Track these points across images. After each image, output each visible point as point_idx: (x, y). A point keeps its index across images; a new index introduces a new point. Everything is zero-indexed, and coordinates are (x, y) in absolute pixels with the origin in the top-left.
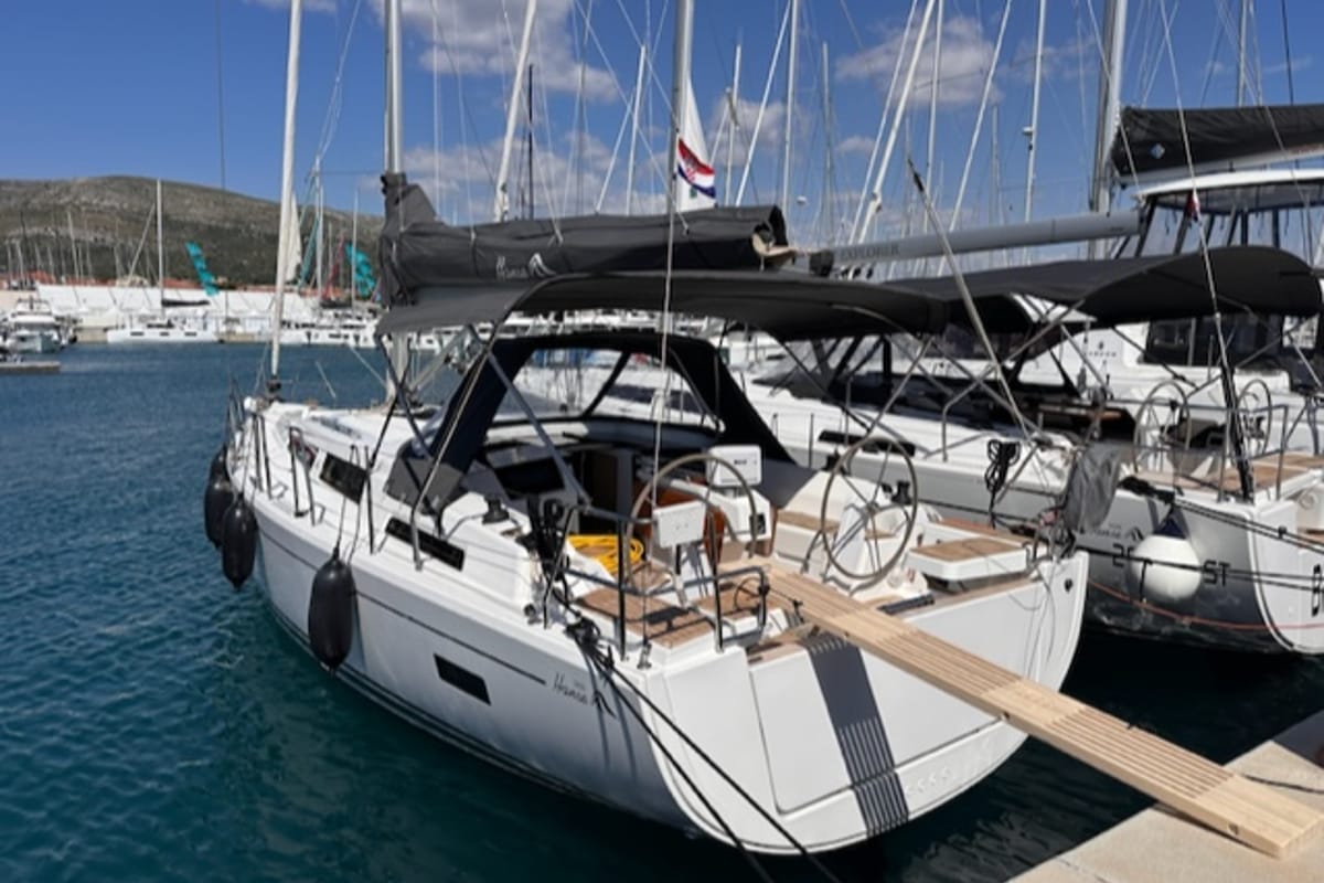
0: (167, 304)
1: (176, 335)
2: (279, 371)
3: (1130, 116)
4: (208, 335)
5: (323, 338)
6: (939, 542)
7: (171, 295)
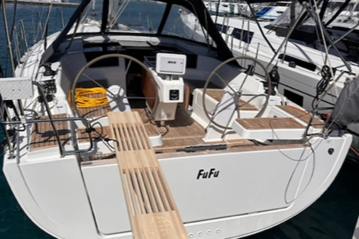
2: (95, 8)
6: (275, 117)
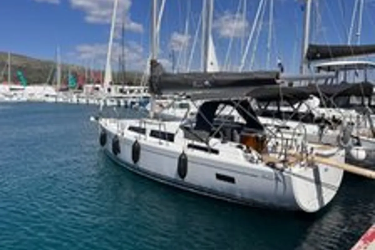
0: (12, 89)
1: (15, 99)
3: (311, 46)
4: (24, 99)
5: (61, 100)
7: (14, 86)
